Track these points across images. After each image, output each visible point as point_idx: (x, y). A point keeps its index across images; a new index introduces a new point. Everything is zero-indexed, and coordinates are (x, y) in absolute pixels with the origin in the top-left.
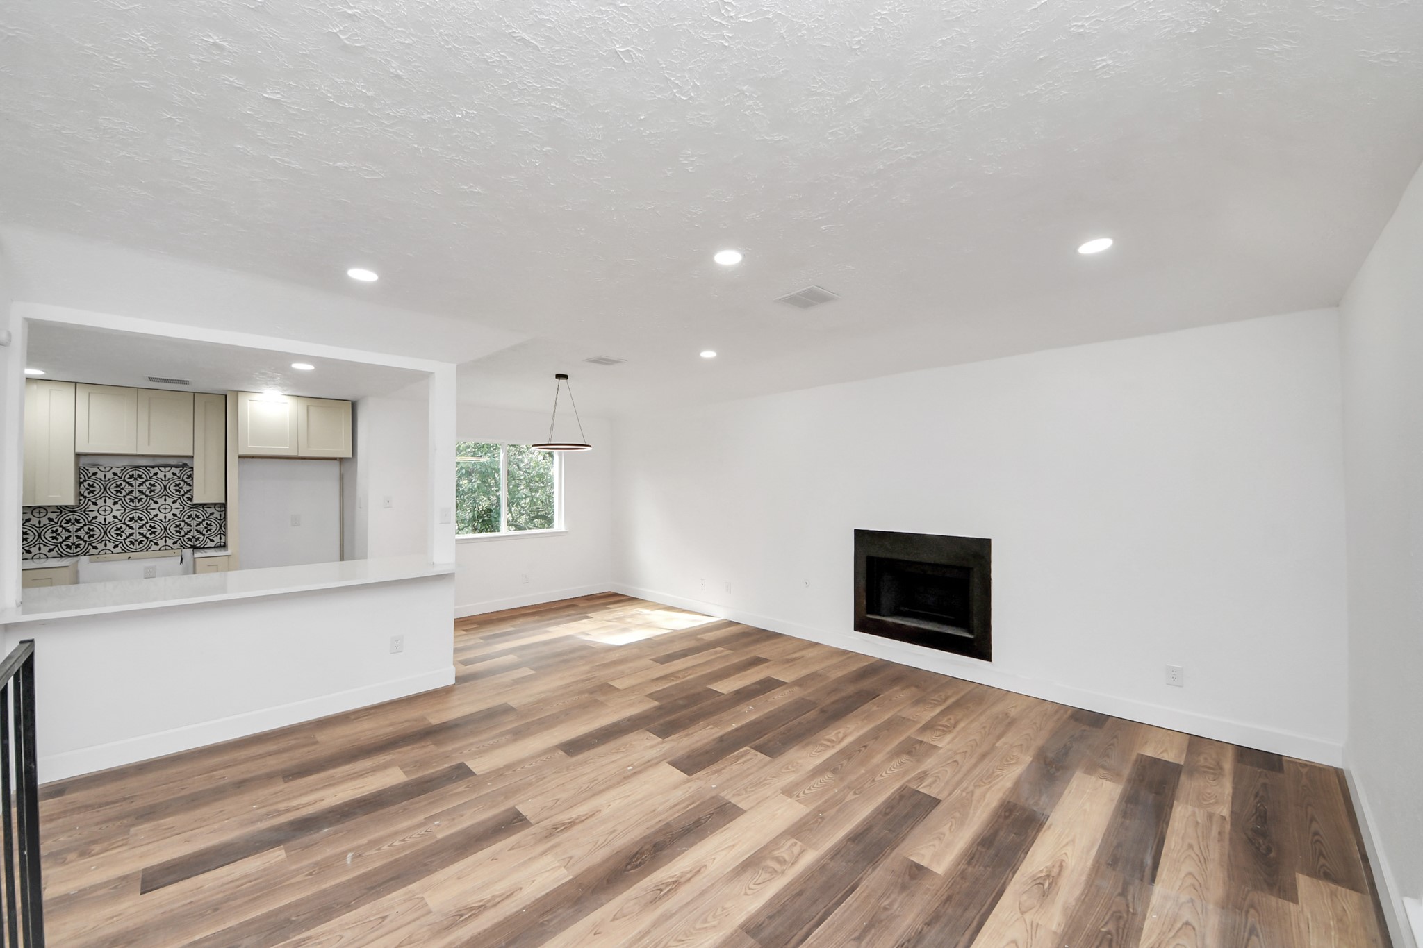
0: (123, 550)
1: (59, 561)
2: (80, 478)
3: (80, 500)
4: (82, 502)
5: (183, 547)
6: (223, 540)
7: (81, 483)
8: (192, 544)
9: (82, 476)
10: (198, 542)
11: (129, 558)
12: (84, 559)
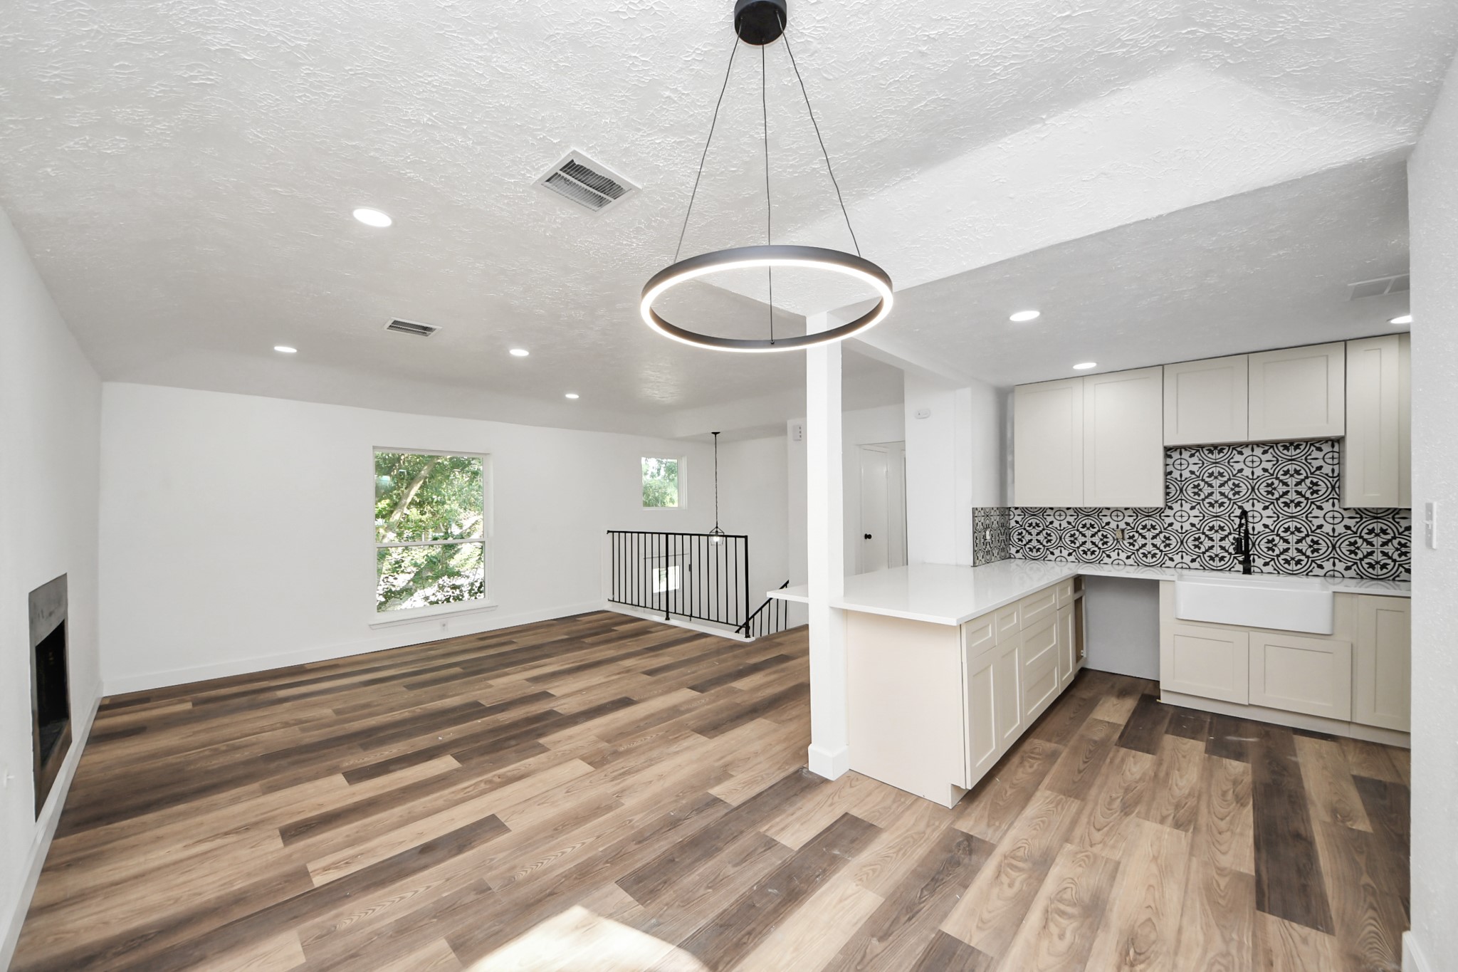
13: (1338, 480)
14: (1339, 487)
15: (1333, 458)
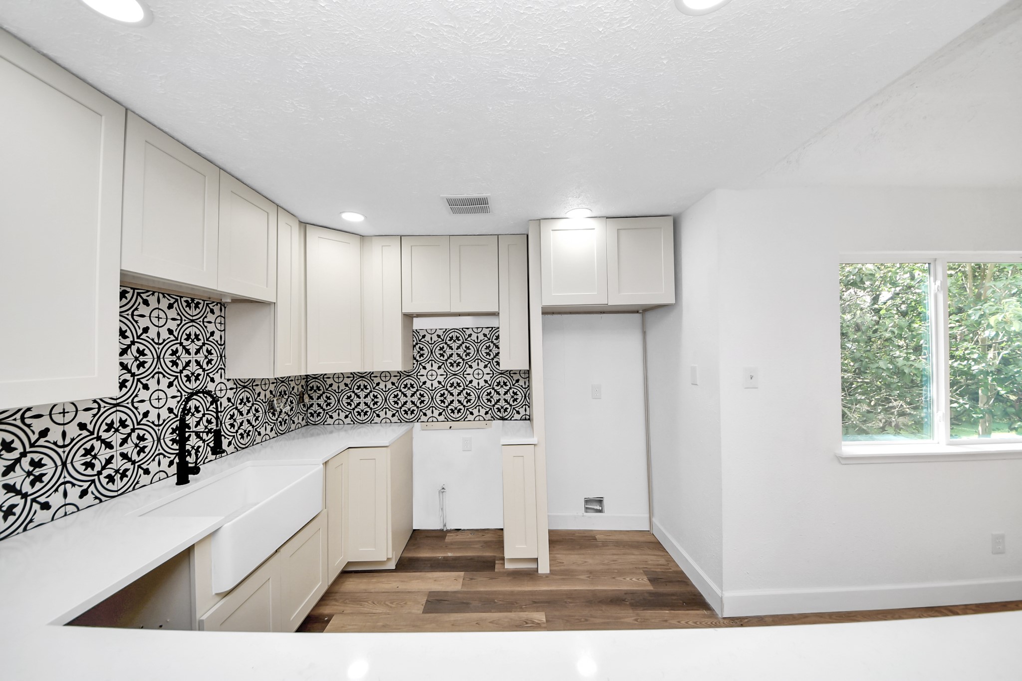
0: (445, 418)
1: (399, 426)
2: (414, 341)
3: (414, 364)
4: (415, 366)
5: (493, 418)
6: (528, 413)
7: (414, 346)
8: (501, 415)
9: (415, 339)
10: (506, 413)
11: (451, 427)
12: (417, 425)
13: (224, 348)
14: (225, 356)
15: (221, 323)
